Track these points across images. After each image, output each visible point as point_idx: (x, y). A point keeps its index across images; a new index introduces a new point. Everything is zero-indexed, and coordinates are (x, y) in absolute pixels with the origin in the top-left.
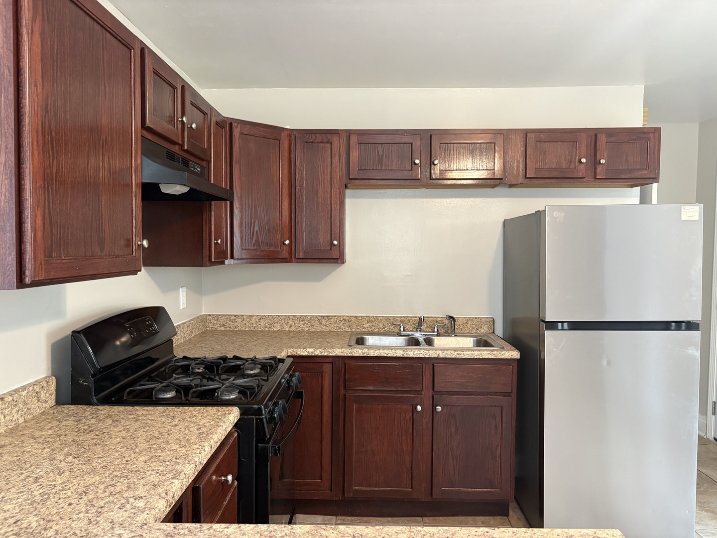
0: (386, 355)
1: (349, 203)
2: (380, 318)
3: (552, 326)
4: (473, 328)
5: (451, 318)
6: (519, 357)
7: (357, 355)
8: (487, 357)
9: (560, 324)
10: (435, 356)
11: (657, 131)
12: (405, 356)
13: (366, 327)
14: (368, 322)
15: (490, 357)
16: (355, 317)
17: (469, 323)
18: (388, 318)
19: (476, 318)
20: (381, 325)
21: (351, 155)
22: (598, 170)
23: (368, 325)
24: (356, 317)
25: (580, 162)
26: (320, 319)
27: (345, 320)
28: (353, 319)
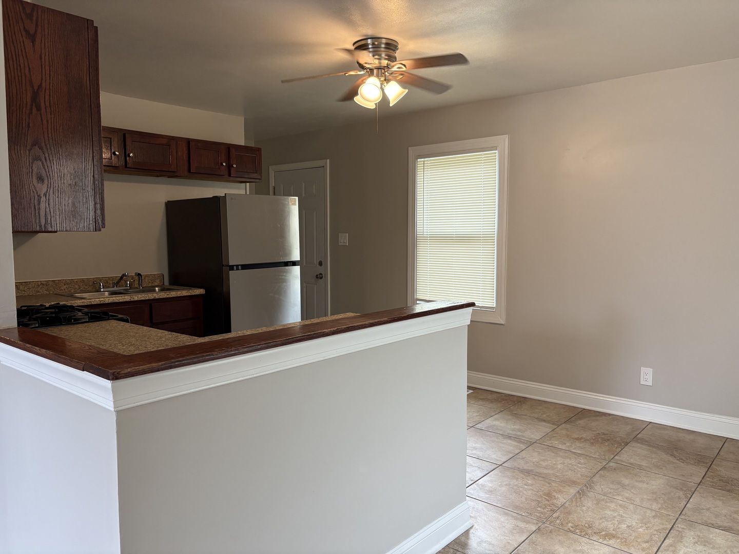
0: (118, 301)
2: (75, 280)
3: (231, 268)
4: (149, 283)
5: (139, 275)
6: (204, 293)
7: (95, 303)
8: (185, 295)
9: (235, 267)
10: (153, 298)
11: (259, 150)
12: (132, 300)
13: (63, 288)
14: (65, 285)
15: (187, 294)
16: (52, 281)
17: (147, 278)
18: (83, 280)
19: (151, 275)
20: (77, 286)
22: (232, 172)
25: (222, 165)
27: (43, 284)
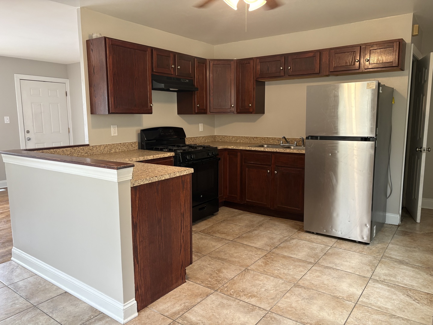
1: (267, 88)
21: (257, 68)
23: (272, 141)
24: (267, 138)
26: (253, 138)
28: (266, 139)
